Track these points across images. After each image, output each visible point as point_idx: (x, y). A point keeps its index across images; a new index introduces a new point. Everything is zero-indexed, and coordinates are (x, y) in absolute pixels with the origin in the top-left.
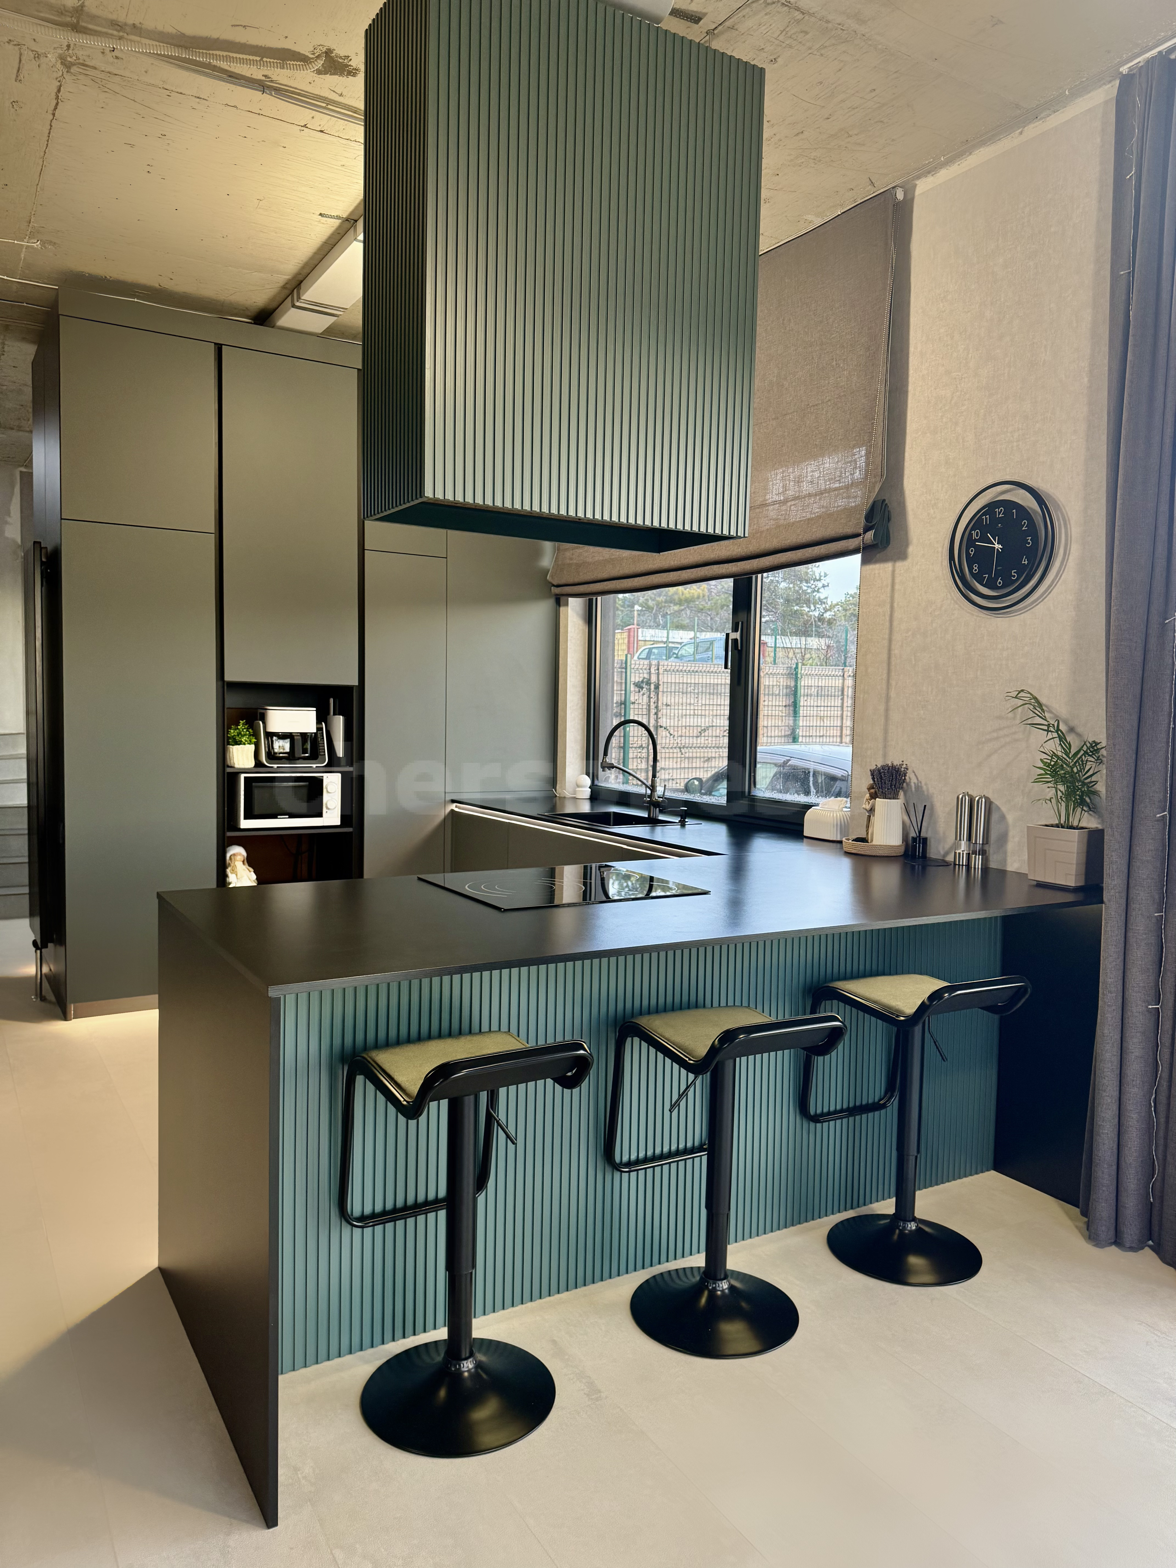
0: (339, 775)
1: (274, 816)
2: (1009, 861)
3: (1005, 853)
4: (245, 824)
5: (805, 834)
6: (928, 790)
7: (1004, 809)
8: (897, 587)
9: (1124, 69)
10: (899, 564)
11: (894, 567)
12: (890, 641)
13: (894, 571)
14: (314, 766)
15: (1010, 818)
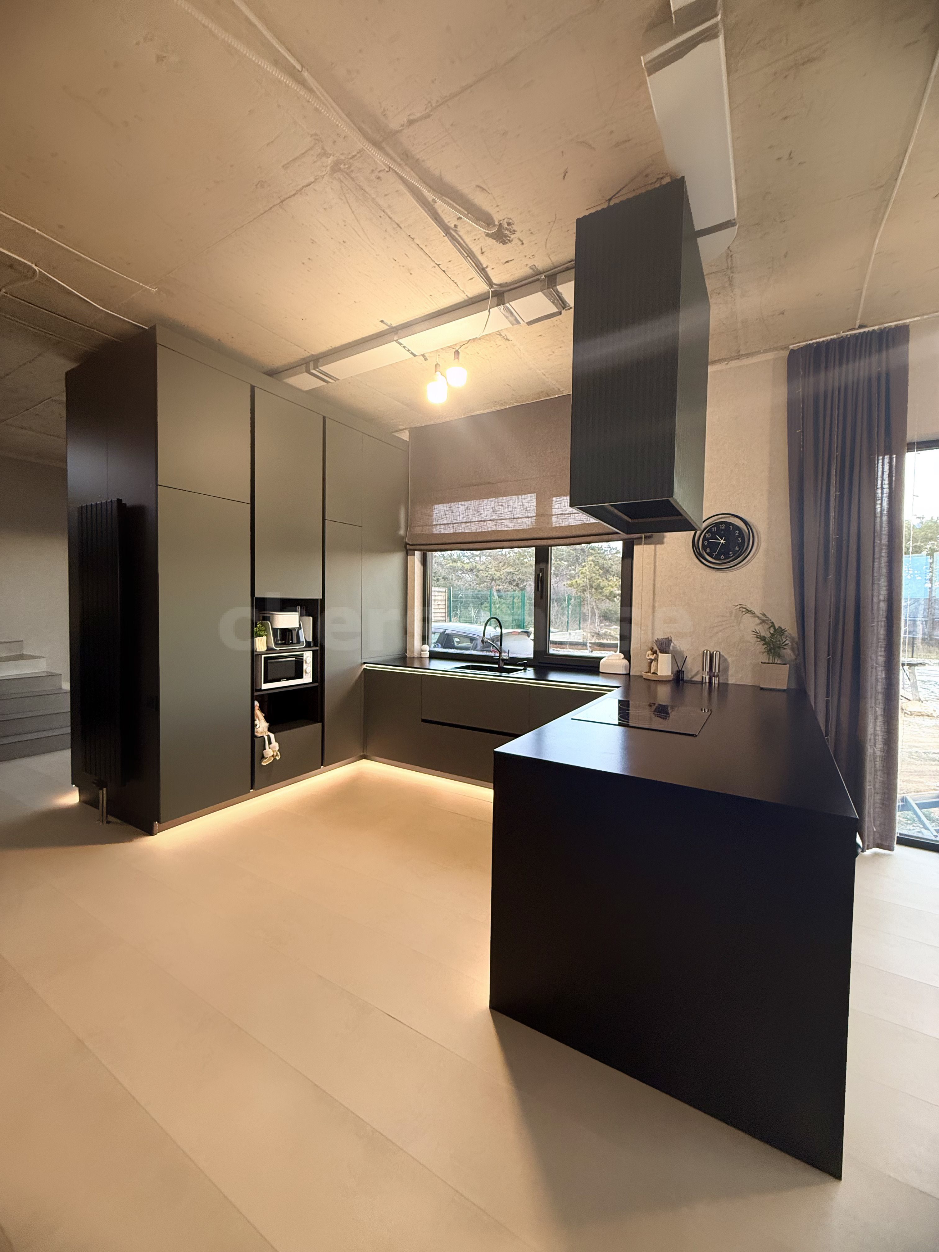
0: (312, 652)
1: (279, 680)
2: (730, 678)
3: (727, 675)
4: (265, 686)
5: (601, 670)
6: (680, 649)
7: (726, 656)
8: (657, 556)
9: (791, 347)
10: (658, 546)
11: (655, 547)
12: (654, 581)
13: (655, 550)
14: (298, 647)
15: (729, 660)
